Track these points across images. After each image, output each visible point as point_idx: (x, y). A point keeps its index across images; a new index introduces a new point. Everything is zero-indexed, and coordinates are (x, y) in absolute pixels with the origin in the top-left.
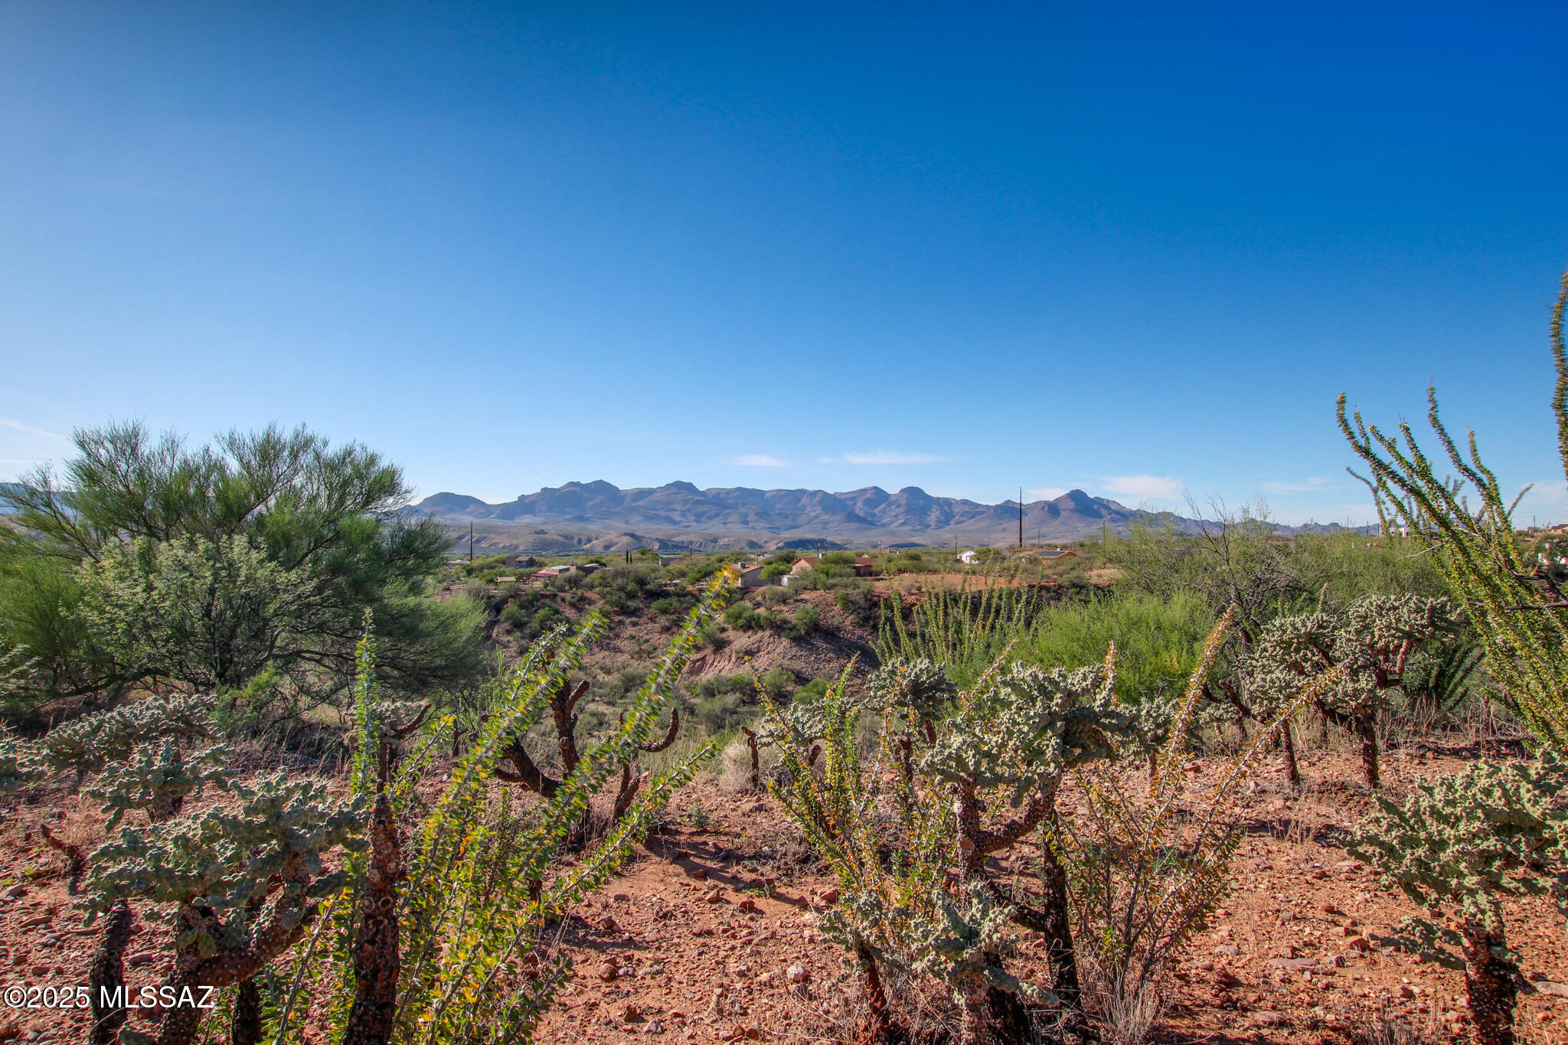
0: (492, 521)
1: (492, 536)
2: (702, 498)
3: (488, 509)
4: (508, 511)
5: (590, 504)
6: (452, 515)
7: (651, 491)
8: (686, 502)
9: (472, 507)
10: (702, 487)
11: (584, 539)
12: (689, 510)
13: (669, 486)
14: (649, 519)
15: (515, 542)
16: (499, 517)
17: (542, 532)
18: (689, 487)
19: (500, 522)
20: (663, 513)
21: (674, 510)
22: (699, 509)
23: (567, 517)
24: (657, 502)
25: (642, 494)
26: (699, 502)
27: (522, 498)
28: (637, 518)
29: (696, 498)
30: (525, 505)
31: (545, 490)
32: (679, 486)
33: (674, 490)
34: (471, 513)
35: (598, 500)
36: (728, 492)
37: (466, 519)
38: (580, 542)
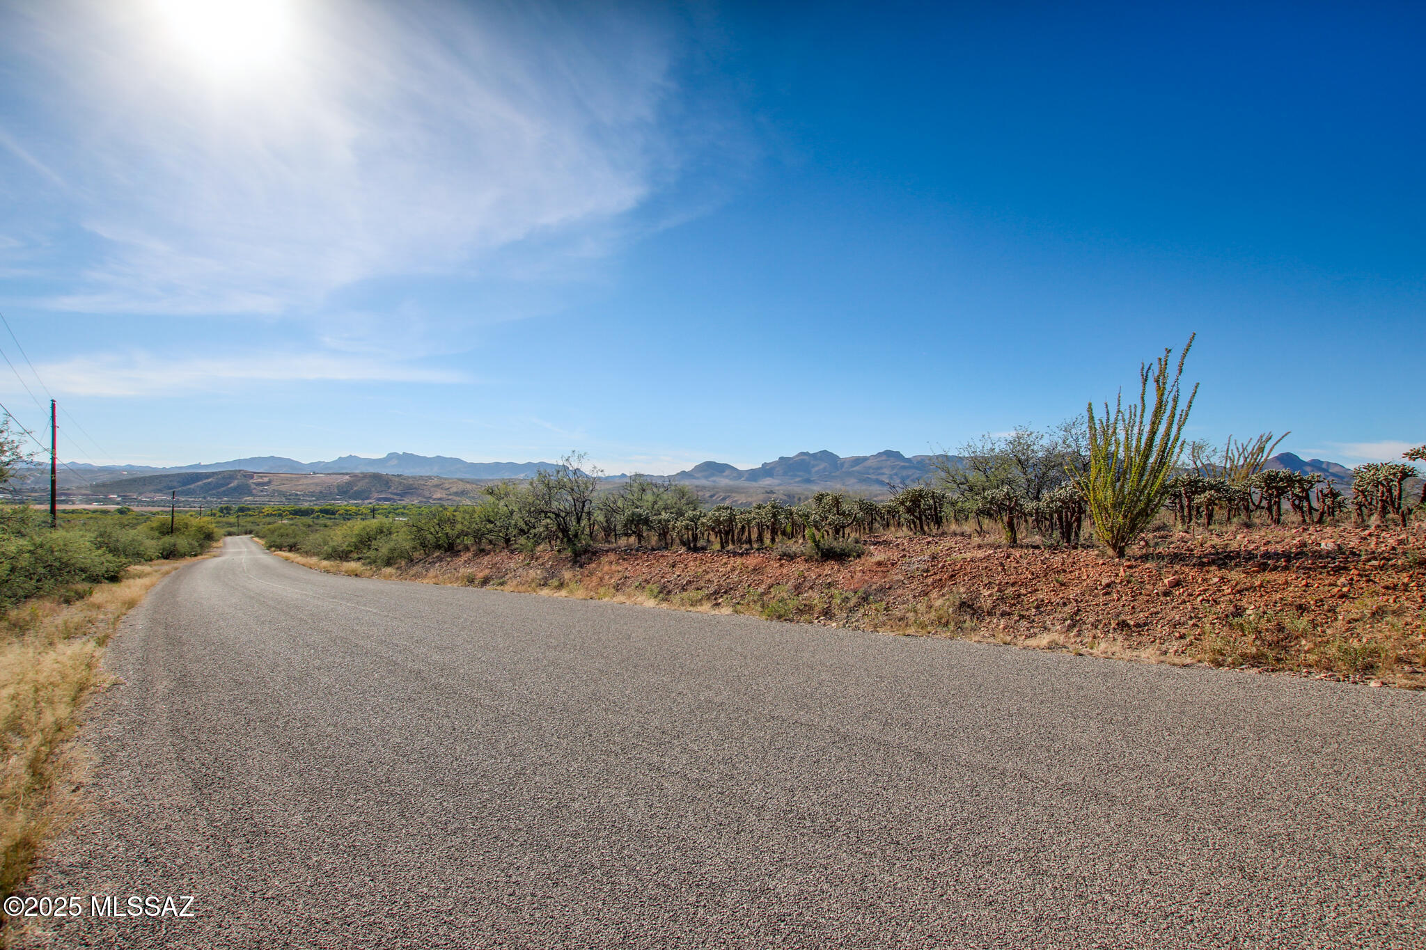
0: (742, 483)
1: (734, 495)
2: (907, 464)
3: (739, 474)
4: (754, 475)
5: (816, 469)
6: (714, 478)
7: (865, 459)
8: (893, 467)
9: (727, 473)
10: (908, 454)
11: (802, 497)
12: (896, 474)
13: (880, 454)
14: (861, 481)
15: (750, 499)
16: (748, 480)
17: (772, 492)
18: (897, 455)
19: (747, 484)
20: (874, 477)
21: (883, 474)
22: (905, 473)
23: (797, 479)
24: (870, 467)
25: (857, 461)
26: (904, 468)
27: (765, 465)
28: (853, 480)
29: (903, 464)
30: (767, 470)
31: (781, 458)
32: (888, 454)
33: (884, 458)
34: (727, 477)
35: (822, 466)
36: (930, 458)
37: (723, 482)
38: (799, 499)
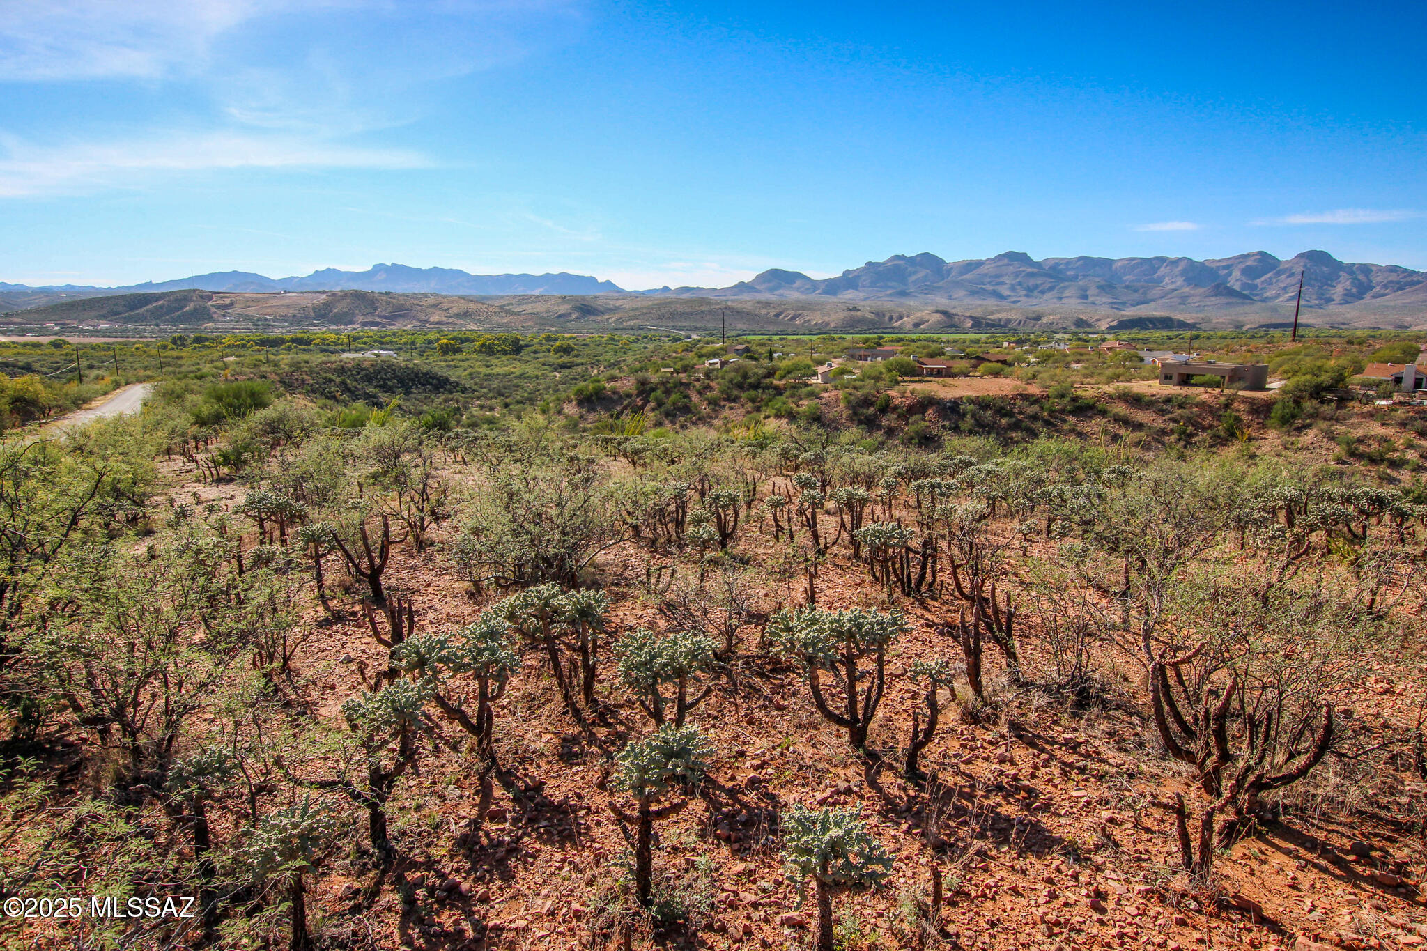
0: (817, 297)
1: (805, 313)
2: (1035, 270)
3: (814, 285)
4: (832, 286)
5: (914, 278)
6: (781, 291)
7: (980, 264)
8: (1017, 275)
9: (798, 283)
10: (1036, 258)
11: (895, 316)
12: (1020, 284)
13: (999, 257)
14: (973, 293)
15: (826, 319)
16: (825, 292)
17: (855, 309)
18: (1023, 258)
19: (824, 298)
20: (989, 288)
21: (1003, 283)
22: (1032, 282)
23: (889, 292)
24: (986, 275)
25: (970, 266)
26: (1031, 275)
27: (847, 273)
28: (960, 293)
29: (1030, 270)
30: (849, 280)
31: (869, 264)
32: (1012, 257)
33: (1006, 261)
34: (798, 289)
35: (922, 273)
36: (1069, 262)
37: (793, 295)
38: (891, 319)
